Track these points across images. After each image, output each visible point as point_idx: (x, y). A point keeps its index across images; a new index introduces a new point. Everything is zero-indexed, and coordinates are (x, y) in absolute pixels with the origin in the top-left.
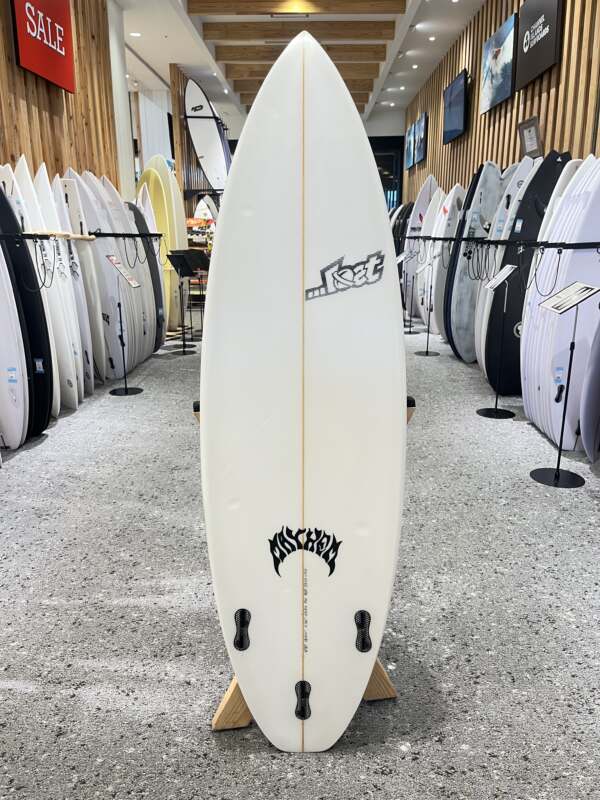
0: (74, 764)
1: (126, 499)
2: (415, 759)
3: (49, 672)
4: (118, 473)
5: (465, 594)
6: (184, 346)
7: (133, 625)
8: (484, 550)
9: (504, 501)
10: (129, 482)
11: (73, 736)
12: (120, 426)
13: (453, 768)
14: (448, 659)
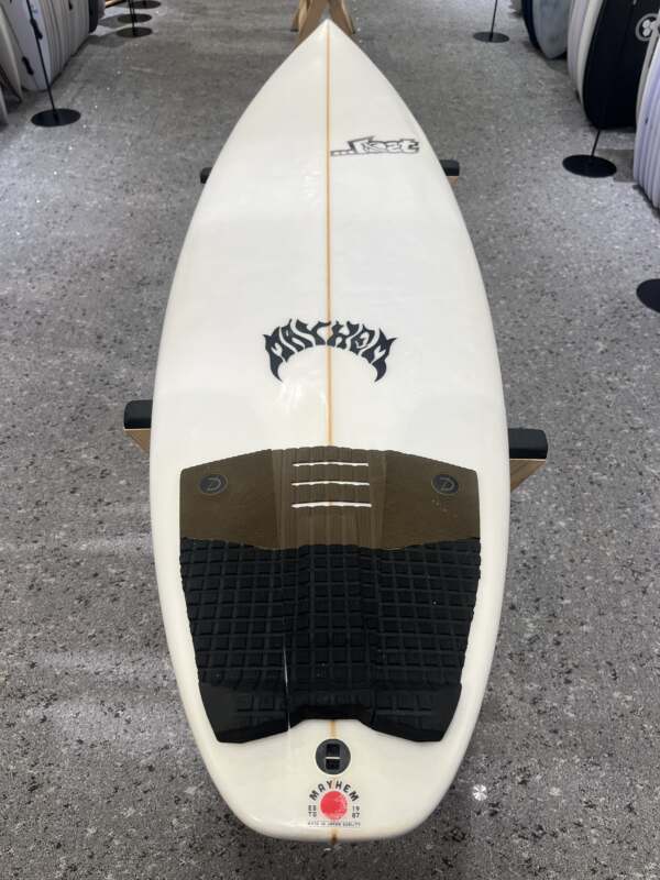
0: (58, 838)
1: (78, 345)
2: (494, 814)
3: (8, 677)
4: (61, 292)
5: (551, 523)
6: (134, 18)
7: (113, 589)
8: (575, 440)
9: (601, 346)
10: (80, 312)
11: (52, 789)
12: (56, 192)
13: (540, 828)
14: (531, 641)
